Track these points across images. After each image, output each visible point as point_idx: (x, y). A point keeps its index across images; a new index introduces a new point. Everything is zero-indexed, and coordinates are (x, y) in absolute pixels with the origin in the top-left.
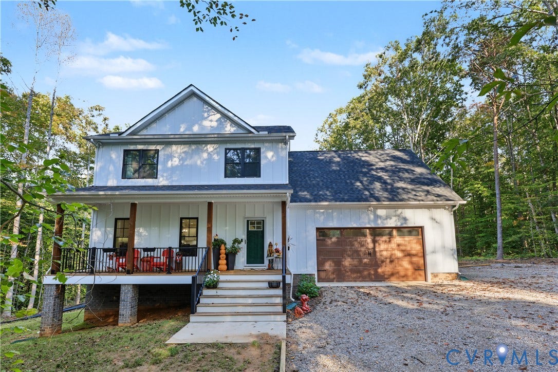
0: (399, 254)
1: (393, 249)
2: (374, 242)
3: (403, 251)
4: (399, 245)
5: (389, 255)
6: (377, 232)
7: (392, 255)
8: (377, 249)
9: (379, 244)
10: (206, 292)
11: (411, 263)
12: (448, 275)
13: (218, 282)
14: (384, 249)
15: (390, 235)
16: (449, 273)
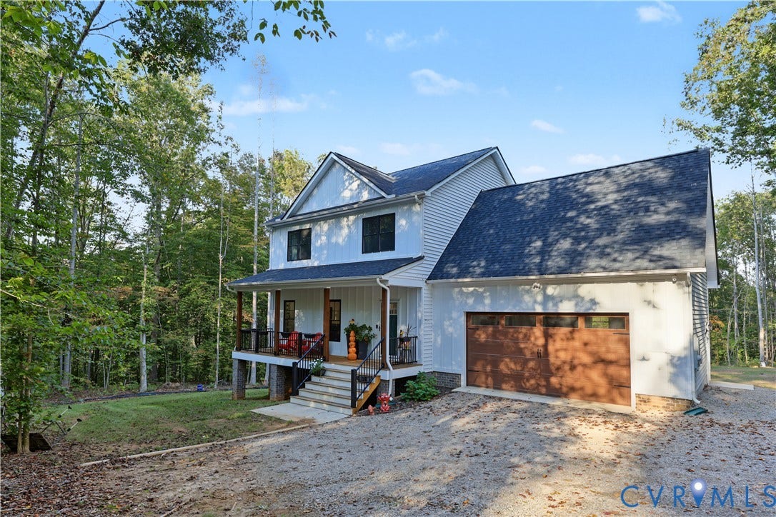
0: (586, 359)
1: (575, 350)
2: (547, 336)
3: (592, 354)
4: (586, 344)
5: (568, 359)
6: (551, 320)
7: (573, 358)
8: (551, 348)
9: (554, 341)
10: (314, 379)
11: (605, 375)
12: (671, 402)
13: (324, 370)
14: (561, 348)
15: (573, 325)
16: (673, 398)
